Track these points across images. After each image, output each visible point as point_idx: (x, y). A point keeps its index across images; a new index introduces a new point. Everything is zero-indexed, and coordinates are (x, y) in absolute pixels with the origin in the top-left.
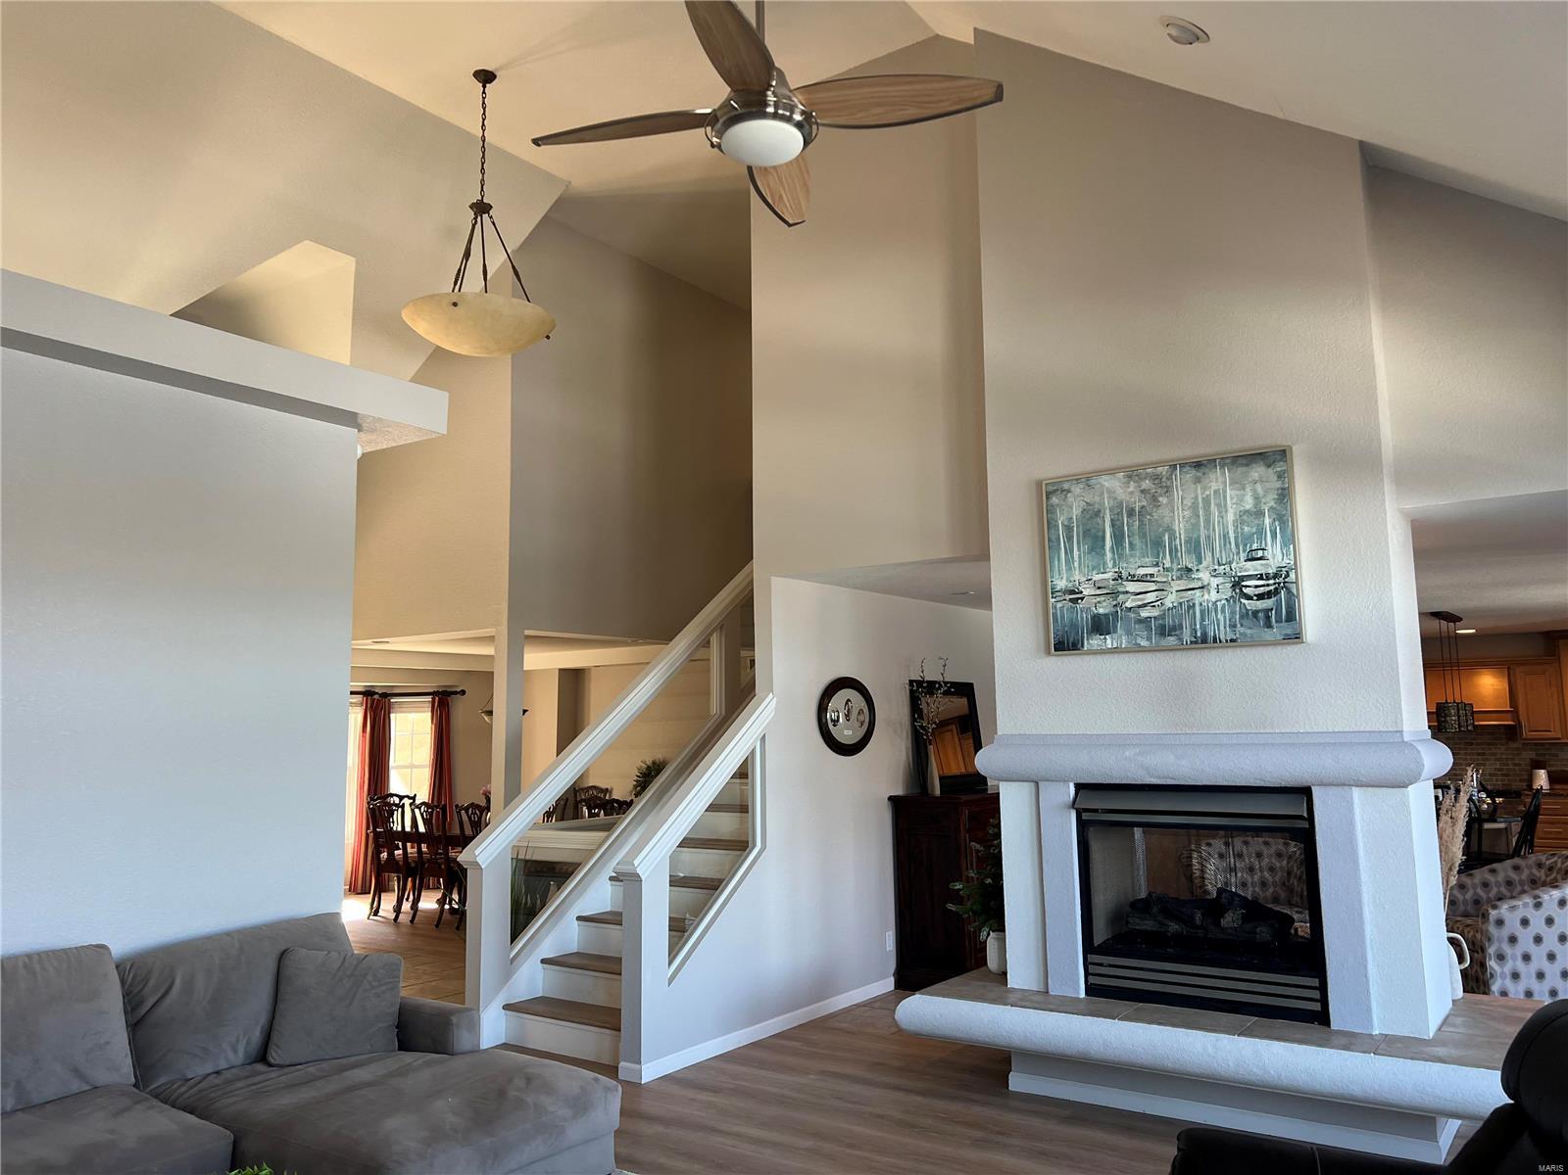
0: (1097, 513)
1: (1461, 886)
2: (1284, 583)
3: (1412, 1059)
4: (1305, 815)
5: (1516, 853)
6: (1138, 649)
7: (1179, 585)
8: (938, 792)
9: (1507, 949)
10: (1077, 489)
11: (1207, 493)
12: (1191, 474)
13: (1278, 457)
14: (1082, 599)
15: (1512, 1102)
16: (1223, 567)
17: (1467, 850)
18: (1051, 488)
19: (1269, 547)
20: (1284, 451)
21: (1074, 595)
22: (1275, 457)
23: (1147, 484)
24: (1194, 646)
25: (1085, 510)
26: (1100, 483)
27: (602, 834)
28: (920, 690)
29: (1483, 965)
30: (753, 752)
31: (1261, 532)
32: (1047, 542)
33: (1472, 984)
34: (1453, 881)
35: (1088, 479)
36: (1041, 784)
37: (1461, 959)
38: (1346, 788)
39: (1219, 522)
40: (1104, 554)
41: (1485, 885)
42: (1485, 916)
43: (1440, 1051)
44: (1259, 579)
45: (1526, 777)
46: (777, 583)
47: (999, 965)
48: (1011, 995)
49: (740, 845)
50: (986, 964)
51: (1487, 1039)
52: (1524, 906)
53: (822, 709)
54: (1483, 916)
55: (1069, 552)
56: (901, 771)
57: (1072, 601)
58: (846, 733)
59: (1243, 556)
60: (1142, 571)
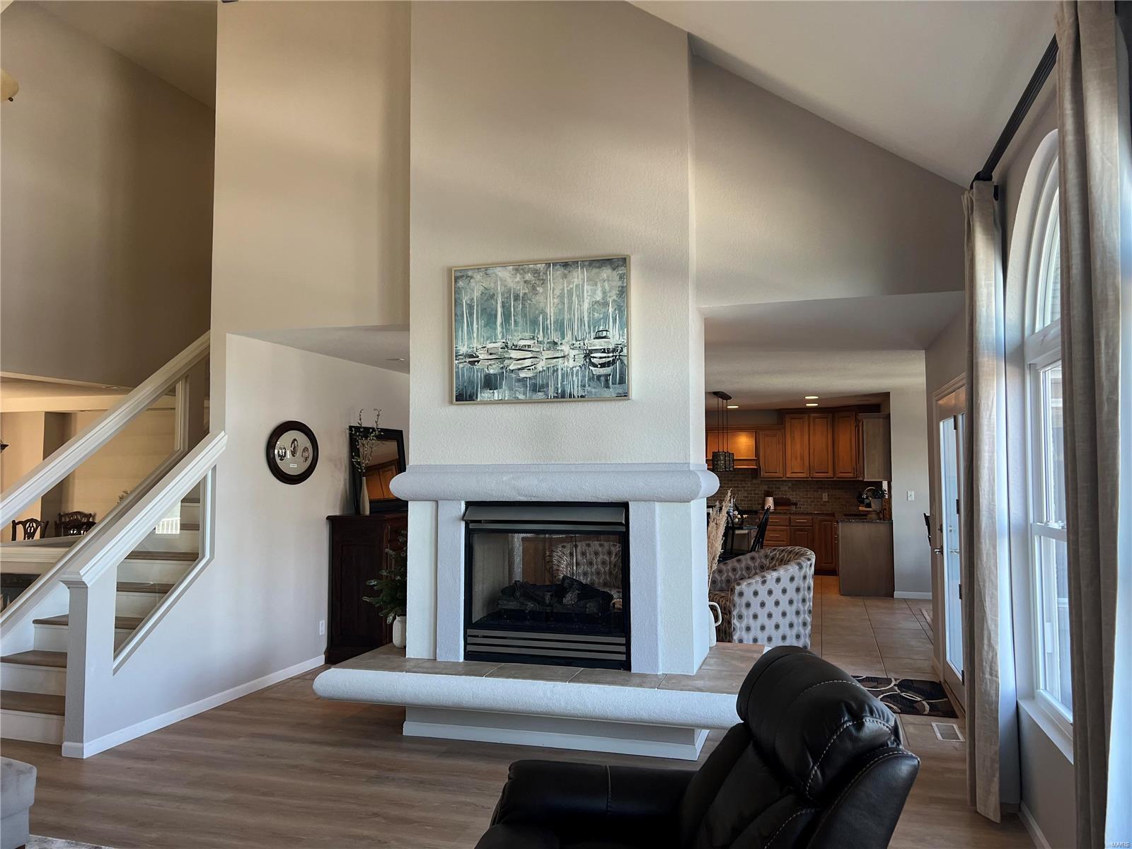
0: (492, 296)
1: (720, 571)
2: (620, 356)
3: (681, 690)
4: (624, 522)
5: (753, 549)
6: (517, 401)
7: (548, 355)
8: (367, 512)
9: (744, 611)
10: (478, 277)
11: (571, 286)
12: (560, 271)
13: (621, 263)
14: (478, 362)
15: (743, 722)
16: (579, 342)
17: (724, 546)
18: (459, 274)
19: (611, 330)
20: (625, 259)
21: (473, 359)
22: (618, 263)
23: (529, 276)
24: (556, 400)
25: (483, 293)
26: (494, 273)
27: (64, 550)
28: (357, 435)
29: (729, 623)
30: (205, 478)
31: (606, 318)
32: (454, 315)
33: (722, 635)
34: (715, 567)
35: (486, 269)
36: (440, 502)
37: (716, 619)
38: (651, 502)
39: (578, 309)
40: (496, 329)
41: (734, 570)
42: (733, 590)
43: (700, 683)
44: (603, 352)
45: (761, 502)
46: (230, 337)
47: (402, 641)
48: (407, 664)
49: (192, 557)
50: (392, 641)
51: (728, 673)
52: (755, 583)
53: (271, 445)
54: (732, 590)
55: (470, 325)
56: (339, 497)
57: (471, 363)
58: (292, 465)
59: (593, 335)
60: (522, 343)
